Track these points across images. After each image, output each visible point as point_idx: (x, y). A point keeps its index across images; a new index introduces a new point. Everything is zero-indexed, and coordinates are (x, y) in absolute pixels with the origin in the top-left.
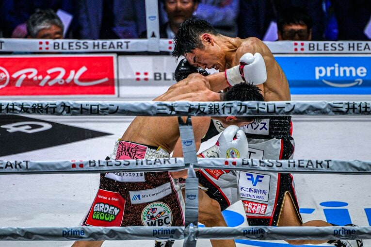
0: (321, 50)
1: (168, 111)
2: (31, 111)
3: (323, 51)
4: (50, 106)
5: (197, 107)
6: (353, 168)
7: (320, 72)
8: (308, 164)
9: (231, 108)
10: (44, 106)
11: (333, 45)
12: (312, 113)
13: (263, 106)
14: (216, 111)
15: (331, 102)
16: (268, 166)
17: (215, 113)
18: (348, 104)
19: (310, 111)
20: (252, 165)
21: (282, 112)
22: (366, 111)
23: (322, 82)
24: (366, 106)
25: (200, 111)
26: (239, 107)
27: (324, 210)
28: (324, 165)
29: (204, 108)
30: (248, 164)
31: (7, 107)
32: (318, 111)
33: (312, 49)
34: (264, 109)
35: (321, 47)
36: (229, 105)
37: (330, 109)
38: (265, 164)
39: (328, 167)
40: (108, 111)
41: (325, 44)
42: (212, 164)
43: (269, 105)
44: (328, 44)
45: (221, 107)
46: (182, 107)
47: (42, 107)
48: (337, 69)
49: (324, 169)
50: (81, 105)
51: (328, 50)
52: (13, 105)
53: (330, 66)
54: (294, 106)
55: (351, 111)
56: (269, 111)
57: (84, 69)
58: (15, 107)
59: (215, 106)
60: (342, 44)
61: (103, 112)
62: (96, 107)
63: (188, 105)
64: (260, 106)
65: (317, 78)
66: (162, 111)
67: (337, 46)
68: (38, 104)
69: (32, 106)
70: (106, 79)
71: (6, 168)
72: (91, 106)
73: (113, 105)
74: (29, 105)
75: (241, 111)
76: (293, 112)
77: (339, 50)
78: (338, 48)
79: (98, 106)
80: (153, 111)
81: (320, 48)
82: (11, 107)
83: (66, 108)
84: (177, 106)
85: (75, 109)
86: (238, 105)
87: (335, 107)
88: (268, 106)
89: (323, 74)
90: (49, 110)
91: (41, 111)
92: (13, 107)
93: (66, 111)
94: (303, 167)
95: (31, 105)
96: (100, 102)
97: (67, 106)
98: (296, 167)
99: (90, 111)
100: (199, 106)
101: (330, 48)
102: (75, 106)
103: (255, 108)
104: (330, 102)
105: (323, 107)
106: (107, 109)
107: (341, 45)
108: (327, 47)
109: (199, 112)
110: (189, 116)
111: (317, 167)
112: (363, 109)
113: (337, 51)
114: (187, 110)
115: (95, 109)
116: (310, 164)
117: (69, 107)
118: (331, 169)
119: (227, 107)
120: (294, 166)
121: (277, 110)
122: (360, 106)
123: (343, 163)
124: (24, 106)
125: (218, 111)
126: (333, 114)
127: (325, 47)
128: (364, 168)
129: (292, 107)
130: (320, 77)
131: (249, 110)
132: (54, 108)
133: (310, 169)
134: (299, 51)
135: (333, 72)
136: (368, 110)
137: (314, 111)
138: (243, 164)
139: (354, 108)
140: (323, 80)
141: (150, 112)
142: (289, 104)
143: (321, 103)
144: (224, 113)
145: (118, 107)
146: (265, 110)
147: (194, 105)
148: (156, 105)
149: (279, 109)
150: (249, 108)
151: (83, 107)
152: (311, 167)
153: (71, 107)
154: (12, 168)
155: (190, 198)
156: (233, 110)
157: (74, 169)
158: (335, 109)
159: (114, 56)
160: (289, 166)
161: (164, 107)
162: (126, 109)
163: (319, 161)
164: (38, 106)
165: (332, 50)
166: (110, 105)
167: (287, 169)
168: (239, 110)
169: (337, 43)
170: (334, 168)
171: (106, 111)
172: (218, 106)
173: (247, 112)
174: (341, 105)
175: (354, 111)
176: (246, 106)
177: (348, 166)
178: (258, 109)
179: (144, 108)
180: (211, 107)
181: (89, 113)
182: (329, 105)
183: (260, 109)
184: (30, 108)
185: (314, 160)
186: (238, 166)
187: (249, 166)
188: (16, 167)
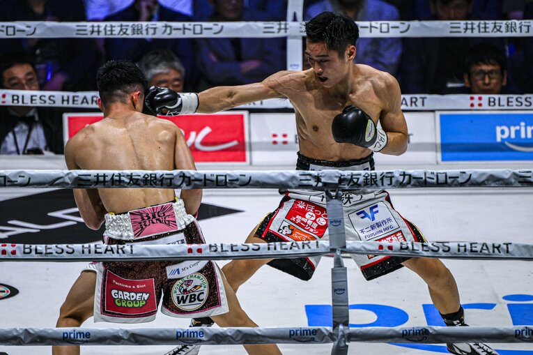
0: (503, 106)
1: (313, 183)
2: (142, 183)
3: (506, 107)
4: (165, 176)
5: (350, 177)
7: (503, 132)
8: (482, 249)
9: (391, 178)
10: (158, 176)
11: (519, 100)
12: (493, 185)
13: (432, 176)
14: (373, 183)
15: (517, 171)
16: (433, 250)
19: (490, 182)
20: (413, 249)
21: (455, 182)
23: (505, 145)
25: (353, 182)
26: (402, 177)
27: (508, 305)
28: (503, 249)
29: (358, 179)
30: (407, 248)
31: (112, 178)
32: (501, 182)
33: (492, 104)
34: (433, 179)
35: (504, 101)
36: (389, 175)
37: (515, 179)
38: (429, 248)
39: (508, 252)
40: (238, 183)
41: (508, 98)
42: (363, 249)
43: (439, 175)
44: (512, 98)
45: (379, 177)
46: (330, 177)
47: (155, 177)
48: (523, 130)
49: (503, 255)
50: (205, 175)
51: (512, 106)
52: (120, 175)
53: (515, 126)
54: (471, 175)
56: (439, 182)
57: (207, 130)
58: (123, 178)
59: (371, 176)
60: (530, 98)
61: (231, 184)
62: (224, 178)
63: (337, 175)
64: (427, 176)
65: (499, 140)
66: (305, 182)
67: (523, 101)
68: (151, 175)
69: (144, 177)
70: (235, 143)
71: (105, 253)
72: (217, 176)
73: (244, 176)
74: (139, 176)
75: (405, 182)
76: (469, 182)
77: (526, 105)
78: (524, 103)
79: (226, 176)
80: (294, 182)
81: (501, 104)
82: (117, 178)
83: (186, 179)
84: (324, 177)
85: (197, 180)
86: (400, 175)
87: (521, 177)
88: (437, 176)
89: (506, 136)
90: (164, 182)
91: (155, 183)
92: (120, 178)
93: (186, 182)
94: (477, 251)
95: (142, 176)
96: (228, 172)
97: (187, 177)
98: (467, 252)
99: (215, 183)
100: (352, 177)
101: (515, 103)
102: (196, 176)
103: (422, 178)
104: (514, 171)
105: (506, 177)
106: (237, 180)
107: (528, 99)
108: (511, 102)
109: (351, 184)
110: (339, 189)
111: (494, 252)
113: (523, 107)
114: (336, 181)
115: (223, 181)
116: (485, 248)
117: (189, 178)
118: (511, 254)
119: (386, 177)
120: (465, 250)
121: (449, 181)
123: (526, 247)
125: (375, 182)
126: (519, 185)
127: (508, 102)
129: (467, 177)
130: (502, 139)
131: (415, 180)
132: (171, 179)
133: (485, 254)
134: (476, 107)
135: (518, 132)
137: (495, 181)
138: (401, 248)
140: (506, 143)
141: (290, 184)
142: (464, 173)
143: (504, 172)
144: (383, 185)
145: (250, 178)
146: (435, 181)
147: (346, 175)
148: (298, 176)
149: (452, 180)
150: (414, 178)
151: (207, 178)
152: (486, 252)
153: (192, 178)
154: (113, 253)
155: (338, 292)
156: (394, 180)
157: (191, 255)
158: (521, 179)
159: (245, 113)
160: (459, 251)
161: (308, 177)
162: (260, 180)
163: (496, 245)
164: (151, 177)
165: (517, 105)
166: (241, 175)
167: (455, 254)
168: (401, 181)
169: (524, 97)
170: (514, 252)
171: (235, 182)
172: (376, 176)
173: (412, 183)
174: (528, 175)
176: (410, 175)
177: (531, 250)
178: (425, 180)
179: (283, 179)
180: (367, 177)
181: (215, 186)
182: (514, 174)
183: (428, 179)
184: (141, 180)
185: (490, 243)
186: (395, 251)
187: (409, 251)
188: (118, 253)
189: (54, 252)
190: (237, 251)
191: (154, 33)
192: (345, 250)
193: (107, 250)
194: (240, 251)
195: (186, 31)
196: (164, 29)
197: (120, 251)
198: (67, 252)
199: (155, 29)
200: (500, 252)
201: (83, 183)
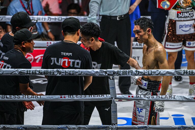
1: (104, 74)
2: (43, 74)
4: (51, 71)
5: (117, 72)
6: (185, 99)
8: (165, 97)
9: (132, 72)
10: (49, 72)
13: (146, 72)
16: (148, 98)
17: (125, 75)
18: (184, 71)
19: (167, 74)
20: (141, 97)
21: (155, 74)
22: (192, 74)
24: (192, 71)
25: (119, 74)
27: (174, 118)
28: (173, 97)
29: (120, 73)
30: (139, 97)
31: (33, 72)
32: (171, 74)
34: (147, 73)
36: (131, 71)
37: (176, 73)
38: (146, 97)
39: (174, 98)
42: (123, 97)
46: (110, 72)
49: (173, 99)
52: (35, 71)
54: (160, 71)
55: (185, 74)
56: (149, 74)
63: (113, 71)
66: (101, 74)
69: (44, 71)
71: (31, 98)
72: (70, 71)
73: (80, 71)
74: (42, 71)
75: (137, 74)
76: (160, 74)
79: (73, 71)
80: (97, 73)
83: (59, 72)
84: (108, 72)
85: (63, 73)
86: (135, 71)
88: (148, 72)
90: (51, 73)
91: (48, 74)
93: (59, 73)
94: (163, 98)
95: (43, 71)
98: (160, 98)
100: (118, 72)
102: (63, 71)
103: (143, 72)
105: (173, 72)
109: (118, 74)
110: (113, 76)
111: (169, 98)
112: (191, 73)
114: (112, 73)
115: (72, 73)
118: (175, 99)
120: (159, 98)
121: (153, 73)
122: (189, 71)
123: (181, 97)
124: (40, 72)
128: (190, 99)
129: (159, 72)
132: (53, 72)
133: (166, 99)
136: (193, 73)
137: (169, 74)
138: (136, 97)
139: (187, 73)
142: (158, 70)
143: (172, 70)
144: (129, 75)
145: (82, 72)
149: (154, 73)
150: (140, 72)
151: (66, 72)
152: (167, 98)
153: (61, 72)
155: (114, 112)
156: (133, 73)
158: (178, 73)
160: (157, 98)
161: (102, 72)
164: (46, 72)
166: (78, 71)
170: (177, 98)
171: (76, 73)
172: (126, 71)
173: (139, 74)
174: (181, 71)
175: (187, 74)
176: (139, 71)
177: (183, 98)
179: (93, 72)
180: (123, 72)
182: (176, 71)
186: (134, 98)
187: (139, 98)
188: (35, 98)
189: (13, 98)
190: (78, 97)
191: (45, 20)
192: (116, 98)
193: (31, 97)
194: (79, 97)
195: (56, 20)
196: (48, 19)
197: (36, 97)
198: (18, 98)
199: (45, 19)
200: (171, 98)
201: (22, 74)
